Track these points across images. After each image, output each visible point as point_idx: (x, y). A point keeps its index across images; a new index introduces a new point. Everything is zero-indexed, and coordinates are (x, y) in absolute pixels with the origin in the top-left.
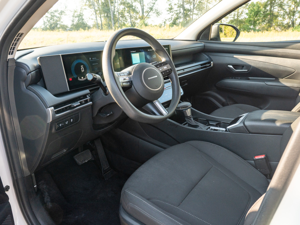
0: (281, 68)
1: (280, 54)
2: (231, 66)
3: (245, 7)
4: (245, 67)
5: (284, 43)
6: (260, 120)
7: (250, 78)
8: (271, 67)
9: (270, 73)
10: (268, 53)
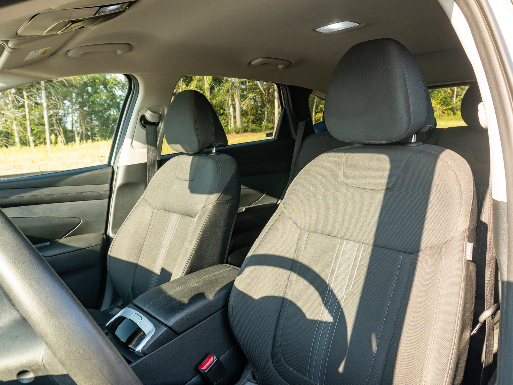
0: (57, 221)
1: (47, 198)
6: (182, 305)
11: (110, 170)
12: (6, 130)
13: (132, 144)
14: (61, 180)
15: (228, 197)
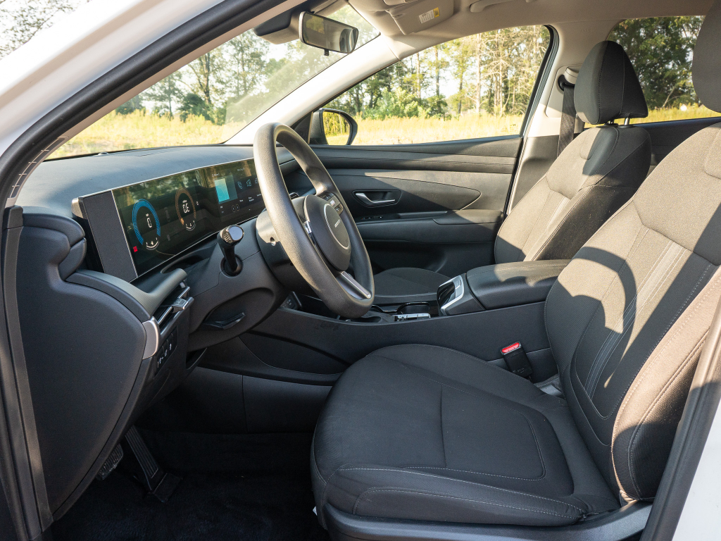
0: (456, 191)
1: (450, 165)
2: (363, 195)
3: (258, 70)
4: (389, 194)
5: (454, 144)
6: (498, 283)
7: (401, 214)
8: (438, 190)
9: (436, 202)
10: (430, 164)
11: (518, 141)
12: (524, 93)
13: (545, 111)
14: (466, 148)
15: (615, 183)
